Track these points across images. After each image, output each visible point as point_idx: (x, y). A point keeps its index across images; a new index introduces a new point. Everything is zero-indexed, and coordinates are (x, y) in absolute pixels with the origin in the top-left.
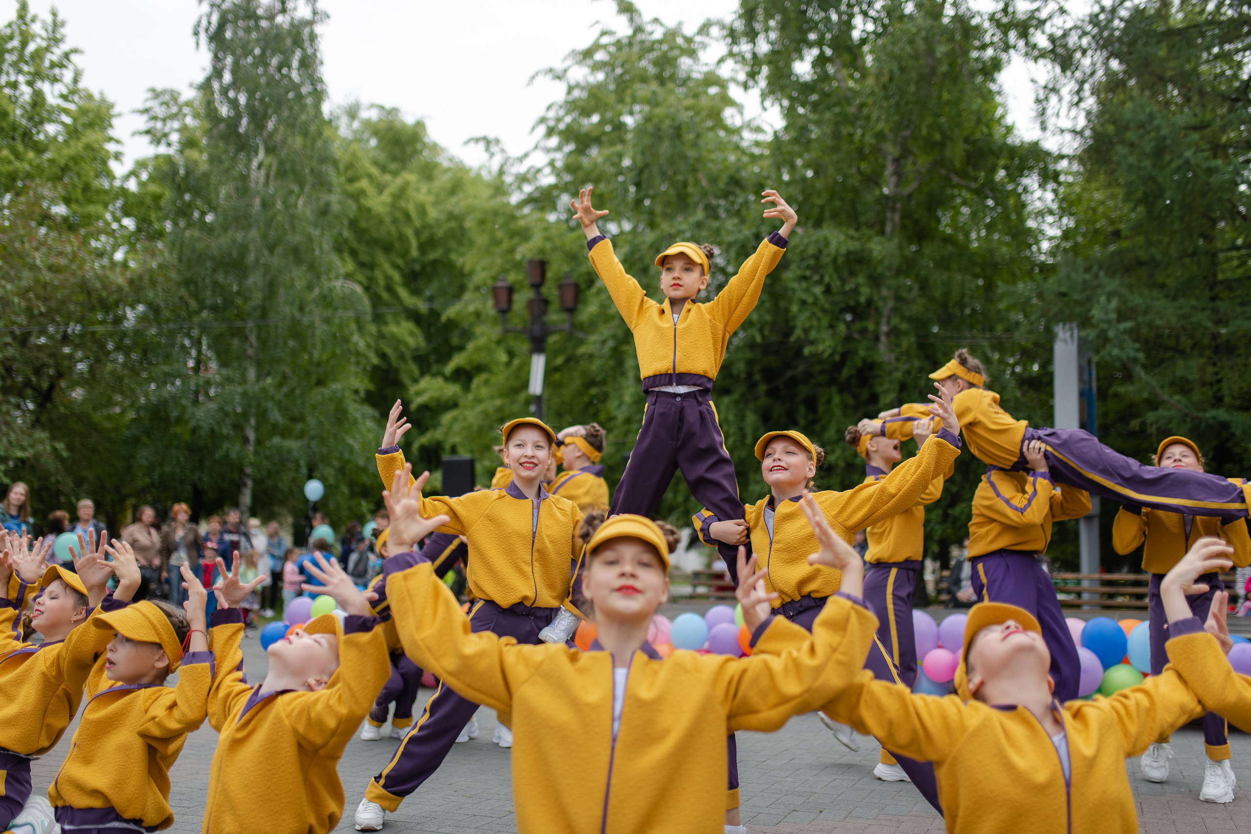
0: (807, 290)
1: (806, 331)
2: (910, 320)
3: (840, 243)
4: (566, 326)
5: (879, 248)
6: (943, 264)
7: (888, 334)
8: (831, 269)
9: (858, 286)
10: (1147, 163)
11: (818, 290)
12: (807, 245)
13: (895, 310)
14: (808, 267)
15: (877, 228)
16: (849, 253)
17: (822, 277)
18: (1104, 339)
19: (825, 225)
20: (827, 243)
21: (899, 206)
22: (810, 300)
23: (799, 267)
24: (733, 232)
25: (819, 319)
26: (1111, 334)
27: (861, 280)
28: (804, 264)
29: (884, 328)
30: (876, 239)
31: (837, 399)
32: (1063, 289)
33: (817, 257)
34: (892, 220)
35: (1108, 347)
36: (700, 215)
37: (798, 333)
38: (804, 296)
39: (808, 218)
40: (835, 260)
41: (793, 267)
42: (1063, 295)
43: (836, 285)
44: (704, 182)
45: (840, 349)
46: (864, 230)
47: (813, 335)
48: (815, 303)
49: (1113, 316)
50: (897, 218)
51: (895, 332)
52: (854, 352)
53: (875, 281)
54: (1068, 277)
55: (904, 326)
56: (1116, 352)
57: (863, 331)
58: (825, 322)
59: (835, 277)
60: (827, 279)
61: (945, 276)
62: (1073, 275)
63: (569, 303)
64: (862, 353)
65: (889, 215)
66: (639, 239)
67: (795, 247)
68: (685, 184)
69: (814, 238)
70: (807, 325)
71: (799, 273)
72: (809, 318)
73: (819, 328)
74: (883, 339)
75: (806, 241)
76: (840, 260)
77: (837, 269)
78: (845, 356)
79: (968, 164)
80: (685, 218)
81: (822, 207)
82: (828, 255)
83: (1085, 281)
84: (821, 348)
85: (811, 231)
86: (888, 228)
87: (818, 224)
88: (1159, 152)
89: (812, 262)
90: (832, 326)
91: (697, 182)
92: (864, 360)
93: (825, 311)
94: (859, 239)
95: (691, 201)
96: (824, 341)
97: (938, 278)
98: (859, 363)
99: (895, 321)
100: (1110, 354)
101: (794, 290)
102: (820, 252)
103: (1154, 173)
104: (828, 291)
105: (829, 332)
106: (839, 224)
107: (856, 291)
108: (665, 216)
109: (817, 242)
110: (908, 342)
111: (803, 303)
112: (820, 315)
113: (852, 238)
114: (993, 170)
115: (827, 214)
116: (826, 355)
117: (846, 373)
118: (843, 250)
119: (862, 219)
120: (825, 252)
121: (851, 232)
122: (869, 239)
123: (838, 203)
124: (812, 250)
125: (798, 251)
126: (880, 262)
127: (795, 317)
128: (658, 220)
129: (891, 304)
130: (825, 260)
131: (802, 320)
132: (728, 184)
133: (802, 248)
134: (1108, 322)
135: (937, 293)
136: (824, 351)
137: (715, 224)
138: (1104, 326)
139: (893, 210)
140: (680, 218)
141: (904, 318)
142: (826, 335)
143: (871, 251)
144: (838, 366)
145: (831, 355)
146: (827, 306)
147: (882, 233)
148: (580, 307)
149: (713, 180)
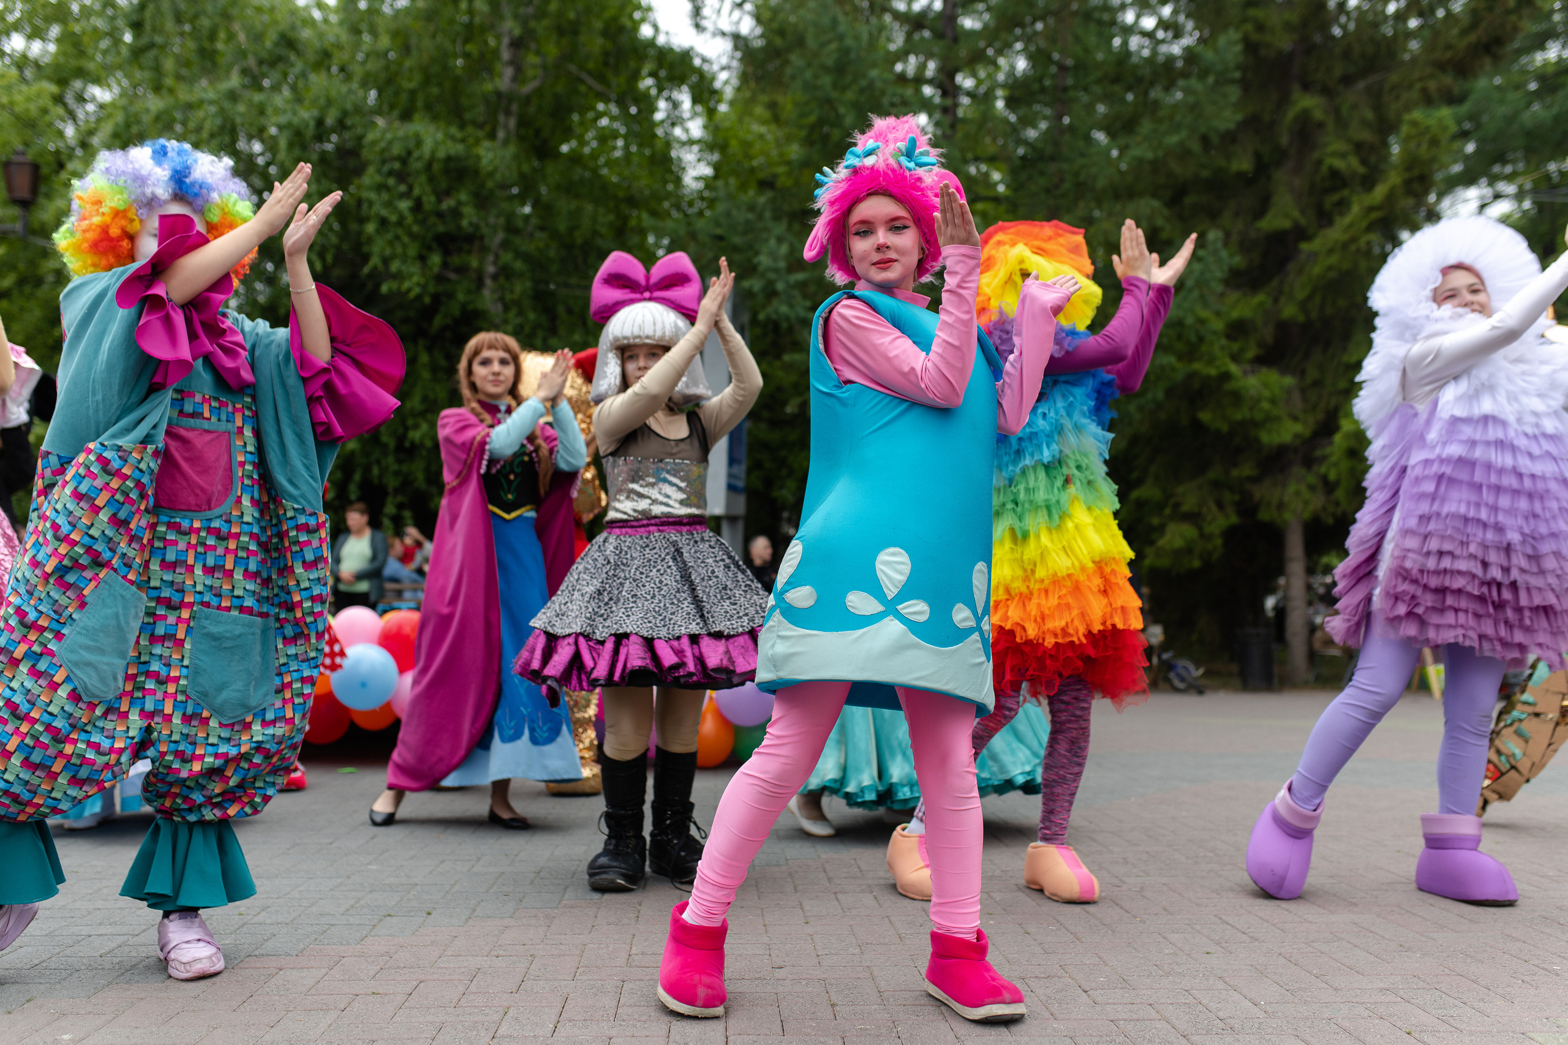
0: (389, 204)
1: (386, 261)
2: (527, 258)
3: (437, 144)
4: (18, 226)
5: (490, 155)
6: (569, 189)
7: (495, 277)
8: (423, 178)
9: (460, 203)
10: (826, 80)
11: (404, 205)
12: (390, 142)
13: (505, 245)
14: (390, 173)
15: (488, 128)
16: (449, 159)
17: (411, 188)
18: (771, 293)
19: (417, 117)
20: (419, 143)
21: (515, 107)
22: (393, 218)
23: (379, 171)
24: (285, 112)
25: (405, 246)
26: (780, 286)
27: (463, 196)
28: (386, 168)
29: (491, 269)
30: (486, 144)
31: (424, 358)
32: (719, 231)
33: (404, 160)
34: (506, 127)
35: (775, 302)
36: (234, 80)
37: (375, 261)
38: (384, 212)
39: (392, 107)
40: (429, 165)
41: (371, 170)
42: (720, 238)
43: (429, 201)
44: (242, 37)
45: (432, 288)
46: (470, 130)
47: (395, 266)
48: (400, 223)
49: (782, 264)
50: (512, 123)
51: (505, 273)
52: (451, 296)
53: (483, 201)
54: (728, 214)
55: (519, 265)
56: (784, 309)
57: (462, 270)
58: (413, 251)
59: (428, 189)
60: (417, 192)
61: (573, 205)
62: (735, 213)
63: (24, 193)
64: (461, 297)
65: (502, 118)
66: (138, 107)
67: (374, 143)
68: (212, 36)
69: (401, 133)
70: (388, 252)
71: (378, 179)
72: (391, 243)
73: (404, 258)
74: (488, 282)
75: (389, 136)
76: (436, 167)
77: (431, 179)
78: (436, 298)
79: (606, 64)
80: (211, 83)
81: (413, 93)
82: (420, 158)
83: (748, 222)
84: (406, 285)
85: (397, 124)
86: (501, 134)
87: (406, 116)
88: (840, 69)
89: (397, 165)
90: (422, 258)
91: (231, 37)
92: (463, 307)
93: (412, 236)
94: (463, 140)
95: (222, 61)
96: (411, 276)
97: (565, 205)
98: (456, 310)
99: (507, 257)
100: (777, 312)
101: (371, 203)
102: (409, 153)
103: (834, 95)
104: (418, 207)
105: (418, 264)
106: (435, 118)
107: (456, 213)
108: (179, 77)
109: (406, 138)
110: (520, 288)
111: (383, 222)
112: (406, 239)
113: (453, 138)
114: (636, 76)
115: (420, 103)
116: (412, 295)
117: (438, 321)
118: (441, 154)
119: (468, 116)
120: (416, 154)
121: (454, 130)
122: (477, 142)
123: (435, 91)
124: (396, 150)
125: (377, 149)
126: (491, 174)
127: (370, 240)
128: (169, 81)
129: (500, 236)
130: (416, 165)
131: (378, 249)
132: (276, 44)
133: (383, 144)
134: (776, 270)
135: (562, 226)
136: (409, 290)
137: (258, 97)
138: (772, 276)
139: (508, 113)
140: (204, 83)
141: (518, 255)
142: (414, 269)
143: (478, 158)
144: (428, 313)
145: (419, 297)
146: (416, 228)
147: (492, 136)
148: (42, 200)
149: (257, 37)
